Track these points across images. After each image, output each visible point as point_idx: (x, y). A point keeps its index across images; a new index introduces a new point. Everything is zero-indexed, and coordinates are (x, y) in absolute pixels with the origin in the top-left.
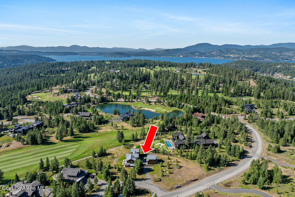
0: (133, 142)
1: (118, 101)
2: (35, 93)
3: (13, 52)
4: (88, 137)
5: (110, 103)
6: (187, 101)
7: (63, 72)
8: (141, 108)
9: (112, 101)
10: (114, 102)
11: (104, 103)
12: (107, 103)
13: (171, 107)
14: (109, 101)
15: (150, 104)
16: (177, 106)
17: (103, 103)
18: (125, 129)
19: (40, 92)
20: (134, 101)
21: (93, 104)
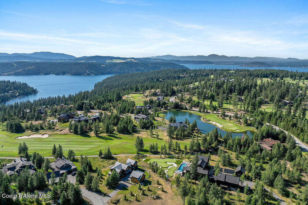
0: (150, 153)
1: (193, 110)
2: (133, 93)
3: (158, 60)
4: (120, 138)
5: (183, 110)
6: (278, 123)
7: (179, 78)
8: (209, 120)
9: (186, 109)
10: (187, 110)
11: (177, 110)
12: (179, 110)
13: (247, 126)
14: (182, 109)
15: (224, 119)
16: (255, 126)
17: (175, 110)
18: (159, 139)
19: (136, 93)
20: (209, 113)
21: (164, 110)
